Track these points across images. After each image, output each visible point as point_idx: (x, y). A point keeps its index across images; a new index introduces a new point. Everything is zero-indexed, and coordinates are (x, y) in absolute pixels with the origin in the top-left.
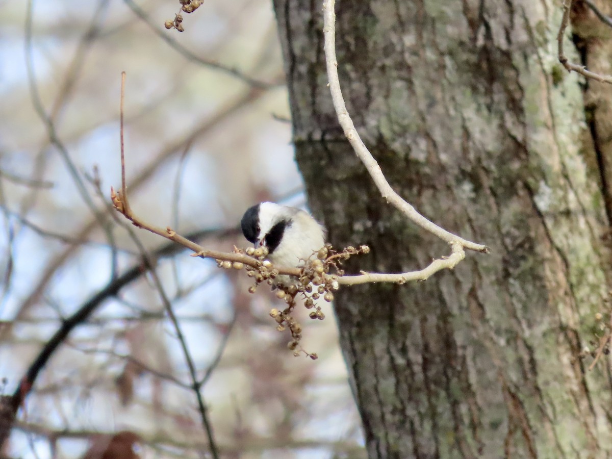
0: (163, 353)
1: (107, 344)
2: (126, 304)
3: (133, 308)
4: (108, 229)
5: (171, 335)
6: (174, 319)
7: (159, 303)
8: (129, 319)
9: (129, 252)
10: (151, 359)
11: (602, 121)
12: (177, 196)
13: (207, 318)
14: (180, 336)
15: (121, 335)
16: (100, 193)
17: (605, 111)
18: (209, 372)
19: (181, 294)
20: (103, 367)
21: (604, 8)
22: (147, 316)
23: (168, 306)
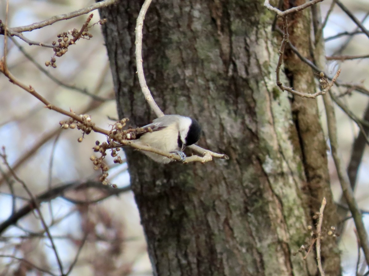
0: (43, 258)
1: (11, 252)
2: (21, 228)
3: (25, 231)
4: (11, 185)
5: (49, 247)
6: (50, 238)
7: (41, 227)
8: (22, 237)
9: (23, 199)
10: (35, 260)
11: (303, 120)
12: (51, 164)
13: (69, 237)
14: (54, 247)
15: (18, 247)
16: (6, 163)
17: (304, 114)
18: (71, 268)
19: (54, 223)
20: (8, 266)
21: (303, 53)
22: (33, 236)
23: (46, 229)
